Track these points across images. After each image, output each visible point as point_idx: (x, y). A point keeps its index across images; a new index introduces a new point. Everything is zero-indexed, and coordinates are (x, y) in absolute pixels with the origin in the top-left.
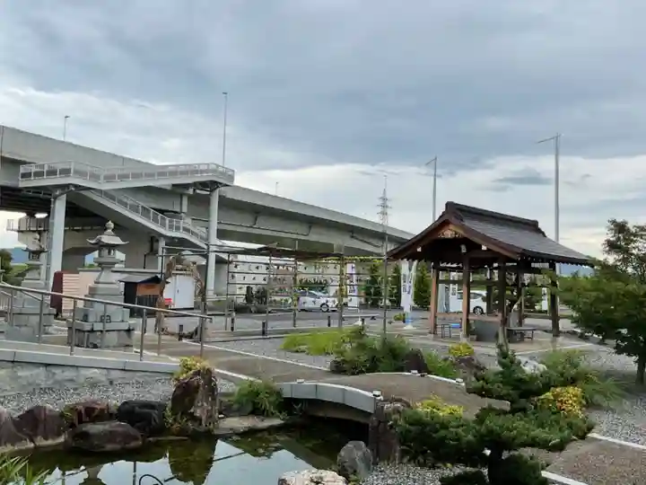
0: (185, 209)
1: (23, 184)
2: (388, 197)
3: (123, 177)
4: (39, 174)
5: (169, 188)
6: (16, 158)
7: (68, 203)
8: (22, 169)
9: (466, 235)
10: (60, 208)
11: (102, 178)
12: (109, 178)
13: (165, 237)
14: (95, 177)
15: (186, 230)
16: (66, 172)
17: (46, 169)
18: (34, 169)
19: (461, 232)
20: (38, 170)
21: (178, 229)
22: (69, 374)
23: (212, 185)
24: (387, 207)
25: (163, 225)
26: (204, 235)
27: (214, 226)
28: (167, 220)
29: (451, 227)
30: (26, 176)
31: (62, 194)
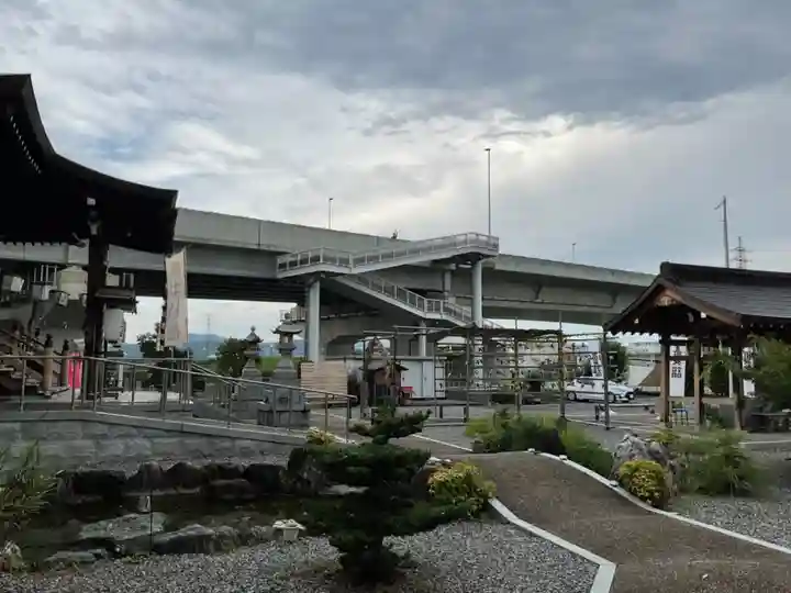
0: (448, 286)
1: (281, 275)
2: (744, 246)
3: (374, 259)
4: (293, 264)
5: (427, 265)
6: (272, 249)
7: (322, 290)
8: (280, 260)
9: (684, 302)
10: (314, 297)
11: (351, 262)
12: (359, 261)
13: (425, 319)
14: (345, 262)
15: (447, 310)
16: (316, 260)
17: (299, 258)
18: (288, 259)
19: (679, 298)
20: (293, 259)
21: (438, 310)
22: (227, 444)
23: (474, 258)
24: (745, 261)
25: (421, 307)
26: (470, 315)
27: (479, 304)
28: (426, 300)
29: (668, 292)
30: (283, 266)
31: (316, 281)
